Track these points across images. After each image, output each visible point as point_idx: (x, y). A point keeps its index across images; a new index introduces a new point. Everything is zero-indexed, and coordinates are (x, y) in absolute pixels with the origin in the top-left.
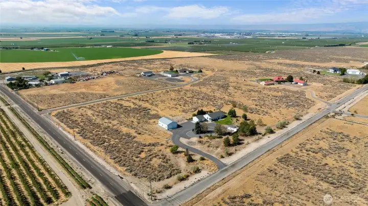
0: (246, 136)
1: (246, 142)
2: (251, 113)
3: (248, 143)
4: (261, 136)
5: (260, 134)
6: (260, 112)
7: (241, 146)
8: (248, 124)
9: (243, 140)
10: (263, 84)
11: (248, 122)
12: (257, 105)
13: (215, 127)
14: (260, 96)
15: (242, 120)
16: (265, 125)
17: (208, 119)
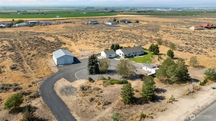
0: (171, 83)
1: (168, 95)
2: (180, 51)
3: (173, 100)
4: (197, 84)
5: (197, 81)
6: (192, 50)
7: (157, 105)
8: (173, 63)
9: (164, 91)
10: (193, 29)
11: (176, 61)
12: (187, 44)
13: (118, 65)
14: (191, 37)
15: (165, 58)
16: (203, 67)
17: (121, 56)
